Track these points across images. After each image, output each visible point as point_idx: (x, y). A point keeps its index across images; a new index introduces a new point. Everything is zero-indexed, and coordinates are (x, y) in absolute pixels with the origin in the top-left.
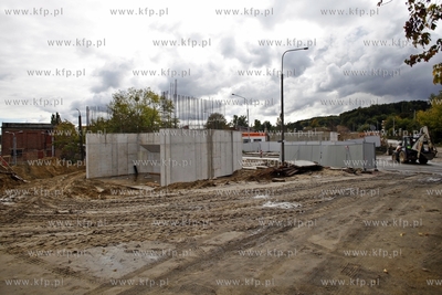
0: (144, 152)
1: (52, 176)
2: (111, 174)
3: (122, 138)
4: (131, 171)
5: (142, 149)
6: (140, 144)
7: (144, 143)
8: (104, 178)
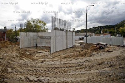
0: (39, 39)
1: (7, 47)
2: (28, 46)
3: (32, 34)
4: (35, 45)
5: (38, 38)
6: (38, 36)
7: (39, 36)
8: (26, 48)
